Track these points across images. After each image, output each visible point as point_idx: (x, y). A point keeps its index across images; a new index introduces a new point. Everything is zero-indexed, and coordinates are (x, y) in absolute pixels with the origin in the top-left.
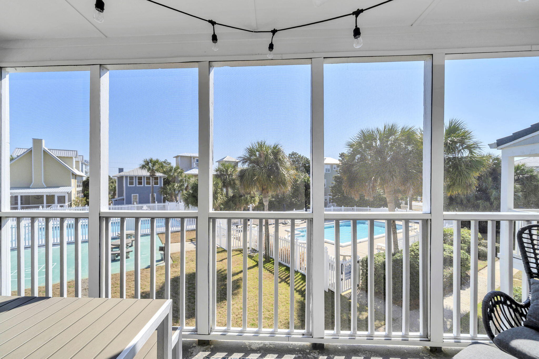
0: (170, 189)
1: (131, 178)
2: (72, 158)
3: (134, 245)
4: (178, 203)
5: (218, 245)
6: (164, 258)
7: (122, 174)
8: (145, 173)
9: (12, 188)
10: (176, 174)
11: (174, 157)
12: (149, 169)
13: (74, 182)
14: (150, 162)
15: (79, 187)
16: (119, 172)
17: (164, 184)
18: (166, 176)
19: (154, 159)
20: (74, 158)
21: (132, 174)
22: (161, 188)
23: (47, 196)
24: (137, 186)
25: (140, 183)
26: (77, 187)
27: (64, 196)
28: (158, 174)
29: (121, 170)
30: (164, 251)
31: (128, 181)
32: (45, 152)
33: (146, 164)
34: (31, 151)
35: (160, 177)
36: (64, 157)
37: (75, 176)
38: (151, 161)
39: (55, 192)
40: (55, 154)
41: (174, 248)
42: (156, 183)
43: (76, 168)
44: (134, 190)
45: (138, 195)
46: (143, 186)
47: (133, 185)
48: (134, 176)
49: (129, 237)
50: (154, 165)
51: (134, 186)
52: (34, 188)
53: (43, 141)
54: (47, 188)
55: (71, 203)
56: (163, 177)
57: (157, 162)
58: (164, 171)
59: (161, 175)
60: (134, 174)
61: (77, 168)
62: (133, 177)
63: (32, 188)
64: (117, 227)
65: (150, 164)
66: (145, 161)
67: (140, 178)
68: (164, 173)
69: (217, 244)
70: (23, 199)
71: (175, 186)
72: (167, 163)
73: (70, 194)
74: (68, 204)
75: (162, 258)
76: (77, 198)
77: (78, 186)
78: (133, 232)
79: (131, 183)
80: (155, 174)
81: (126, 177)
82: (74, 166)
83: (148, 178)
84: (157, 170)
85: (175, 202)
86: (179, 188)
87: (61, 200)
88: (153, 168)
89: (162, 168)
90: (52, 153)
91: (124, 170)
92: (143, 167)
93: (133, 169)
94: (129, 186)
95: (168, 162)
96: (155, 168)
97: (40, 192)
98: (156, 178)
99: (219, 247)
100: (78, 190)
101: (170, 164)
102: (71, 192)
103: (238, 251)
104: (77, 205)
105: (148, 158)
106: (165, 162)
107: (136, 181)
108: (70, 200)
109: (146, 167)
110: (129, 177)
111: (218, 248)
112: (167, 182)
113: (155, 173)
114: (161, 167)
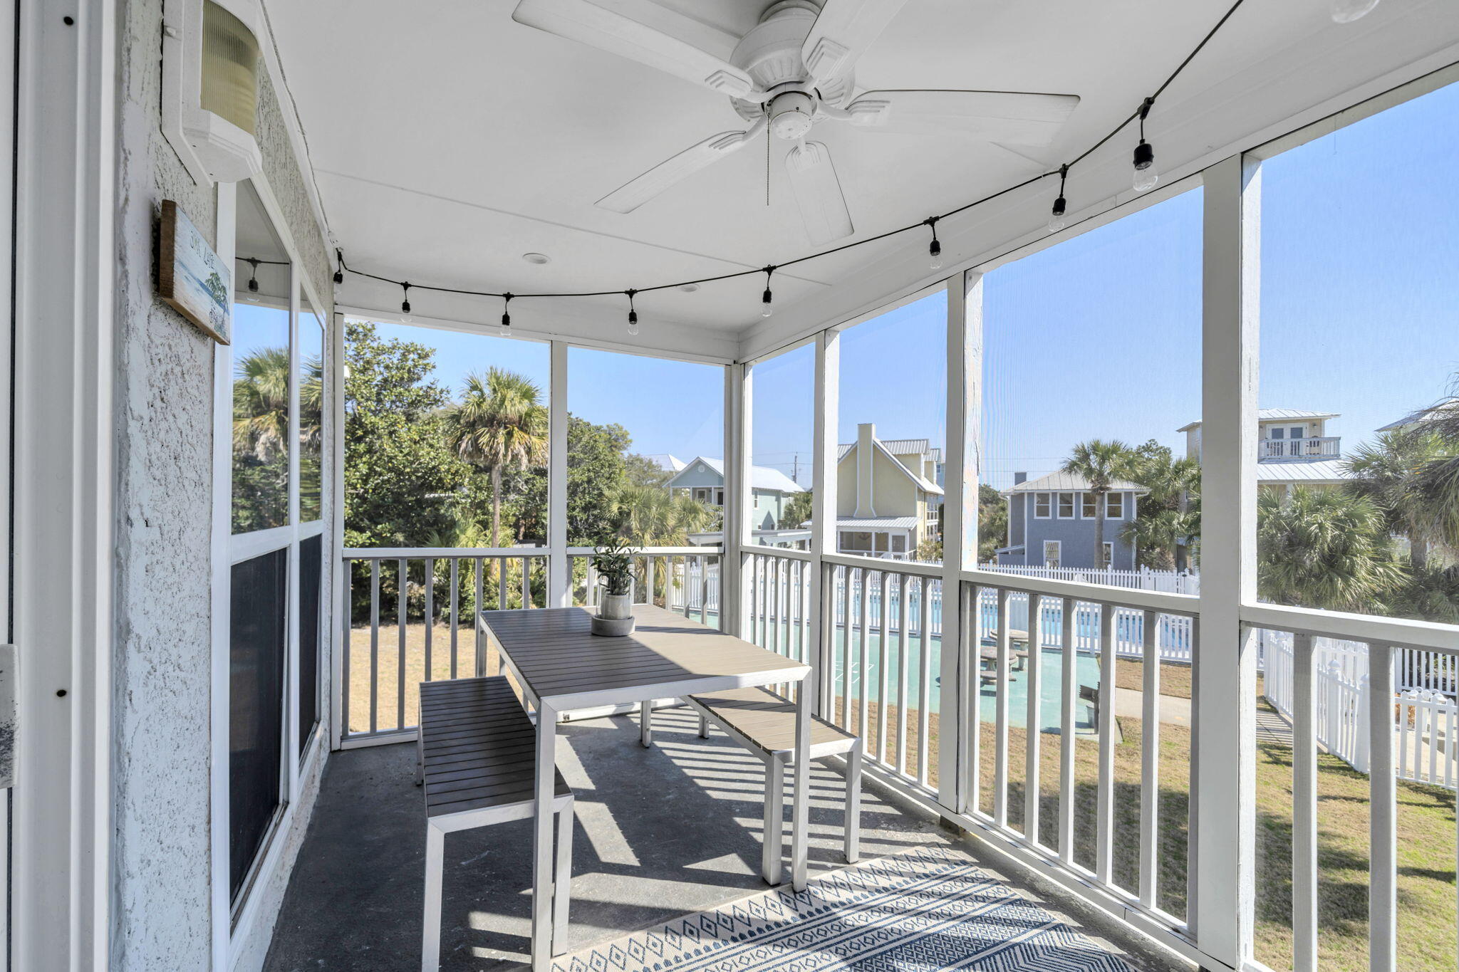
0: (1156, 530)
1: (1043, 497)
2: (918, 455)
3: (1026, 667)
4: (1184, 576)
5: (1324, 743)
6: (1096, 722)
7: (1022, 487)
8: (1080, 484)
9: (840, 518)
10: (1179, 484)
11: (1179, 431)
12: (1089, 472)
13: (921, 507)
14: (1094, 453)
15: (932, 518)
16: (1016, 484)
17: (1139, 515)
18: (1147, 490)
19: (1106, 440)
20: (922, 455)
21: (1044, 487)
22: (1129, 525)
23: (876, 534)
24: (1059, 518)
25: (1067, 511)
26: (928, 518)
27: (904, 537)
28: (1117, 486)
29: (1020, 477)
30: (1096, 700)
31: (1035, 505)
32: (876, 447)
33: (1080, 460)
34: (856, 449)
35: (1125, 493)
36: (906, 455)
37: (924, 495)
38: (1095, 447)
39: (889, 528)
40: (889, 450)
41: (1124, 703)
42: (1114, 512)
43: (925, 476)
44: (1052, 530)
45: (1060, 542)
46: (1073, 518)
47: (1048, 515)
48: (1050, 492)
49: (1016, 645)
50: (1103, 459)
51: (1050, 517)
52: (859, 519)
53: (874, 427)
54: (876, 519)
55: (915, 552)
56: (1137, 494)
57: (1115, 449)
58: (1138, 476)
59: (1129, 486)
60: (1052, 488)
61: (928, 476)
62: (1048, 494)
63: (856, 519)
64: (991, 617)
65: (1092, 457)
66: (1077, 451)
67: (1066, 498)
68: (1139, 480)
69: (1319, 740)
70: (844, 536)
71: (1175, 522)
72: (1157, 449)
73: (913, 532)
74: (910, 554)
75: (1090, 721)
76: (927, 542)
77: (930, 516)
78: (1024, 634)
79: (1043, 511)
80: (1108, 486)
81: (1031, 495)
82: (923, 473)
83: (1089, 498)
84: (1115, 474)
85: (1175, 571)
86: (1190, 526)
87: (899, 543)
88: (1101, 467)
89: (1131, 467)
90: (887, 451)
91: (1029, 478)
92: (1071, 468)
93: (1048, 474)
94: (1036, 517)
95: (1160, 445)
96: (1107, 468)
97: (867, 527)
98: (1115, 498)
99: (1326, 750)
100: (930, 525)
101: (1165, 452)
102: (916, 527)
103: (1431, 794)
104: (927, 557)
105: (1087, 441)
106: (1147, 448)
107: (1055, 506)
108: (913, 545)
109: (1080, 467)
110: (1038, 495)
111: (1320, 752)
112: (1149, 508)
113: (1107, 481)
114: (1127, 464)
